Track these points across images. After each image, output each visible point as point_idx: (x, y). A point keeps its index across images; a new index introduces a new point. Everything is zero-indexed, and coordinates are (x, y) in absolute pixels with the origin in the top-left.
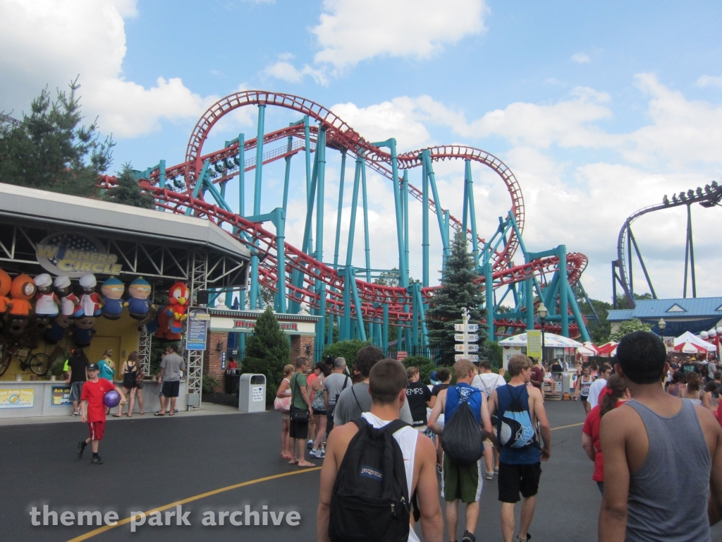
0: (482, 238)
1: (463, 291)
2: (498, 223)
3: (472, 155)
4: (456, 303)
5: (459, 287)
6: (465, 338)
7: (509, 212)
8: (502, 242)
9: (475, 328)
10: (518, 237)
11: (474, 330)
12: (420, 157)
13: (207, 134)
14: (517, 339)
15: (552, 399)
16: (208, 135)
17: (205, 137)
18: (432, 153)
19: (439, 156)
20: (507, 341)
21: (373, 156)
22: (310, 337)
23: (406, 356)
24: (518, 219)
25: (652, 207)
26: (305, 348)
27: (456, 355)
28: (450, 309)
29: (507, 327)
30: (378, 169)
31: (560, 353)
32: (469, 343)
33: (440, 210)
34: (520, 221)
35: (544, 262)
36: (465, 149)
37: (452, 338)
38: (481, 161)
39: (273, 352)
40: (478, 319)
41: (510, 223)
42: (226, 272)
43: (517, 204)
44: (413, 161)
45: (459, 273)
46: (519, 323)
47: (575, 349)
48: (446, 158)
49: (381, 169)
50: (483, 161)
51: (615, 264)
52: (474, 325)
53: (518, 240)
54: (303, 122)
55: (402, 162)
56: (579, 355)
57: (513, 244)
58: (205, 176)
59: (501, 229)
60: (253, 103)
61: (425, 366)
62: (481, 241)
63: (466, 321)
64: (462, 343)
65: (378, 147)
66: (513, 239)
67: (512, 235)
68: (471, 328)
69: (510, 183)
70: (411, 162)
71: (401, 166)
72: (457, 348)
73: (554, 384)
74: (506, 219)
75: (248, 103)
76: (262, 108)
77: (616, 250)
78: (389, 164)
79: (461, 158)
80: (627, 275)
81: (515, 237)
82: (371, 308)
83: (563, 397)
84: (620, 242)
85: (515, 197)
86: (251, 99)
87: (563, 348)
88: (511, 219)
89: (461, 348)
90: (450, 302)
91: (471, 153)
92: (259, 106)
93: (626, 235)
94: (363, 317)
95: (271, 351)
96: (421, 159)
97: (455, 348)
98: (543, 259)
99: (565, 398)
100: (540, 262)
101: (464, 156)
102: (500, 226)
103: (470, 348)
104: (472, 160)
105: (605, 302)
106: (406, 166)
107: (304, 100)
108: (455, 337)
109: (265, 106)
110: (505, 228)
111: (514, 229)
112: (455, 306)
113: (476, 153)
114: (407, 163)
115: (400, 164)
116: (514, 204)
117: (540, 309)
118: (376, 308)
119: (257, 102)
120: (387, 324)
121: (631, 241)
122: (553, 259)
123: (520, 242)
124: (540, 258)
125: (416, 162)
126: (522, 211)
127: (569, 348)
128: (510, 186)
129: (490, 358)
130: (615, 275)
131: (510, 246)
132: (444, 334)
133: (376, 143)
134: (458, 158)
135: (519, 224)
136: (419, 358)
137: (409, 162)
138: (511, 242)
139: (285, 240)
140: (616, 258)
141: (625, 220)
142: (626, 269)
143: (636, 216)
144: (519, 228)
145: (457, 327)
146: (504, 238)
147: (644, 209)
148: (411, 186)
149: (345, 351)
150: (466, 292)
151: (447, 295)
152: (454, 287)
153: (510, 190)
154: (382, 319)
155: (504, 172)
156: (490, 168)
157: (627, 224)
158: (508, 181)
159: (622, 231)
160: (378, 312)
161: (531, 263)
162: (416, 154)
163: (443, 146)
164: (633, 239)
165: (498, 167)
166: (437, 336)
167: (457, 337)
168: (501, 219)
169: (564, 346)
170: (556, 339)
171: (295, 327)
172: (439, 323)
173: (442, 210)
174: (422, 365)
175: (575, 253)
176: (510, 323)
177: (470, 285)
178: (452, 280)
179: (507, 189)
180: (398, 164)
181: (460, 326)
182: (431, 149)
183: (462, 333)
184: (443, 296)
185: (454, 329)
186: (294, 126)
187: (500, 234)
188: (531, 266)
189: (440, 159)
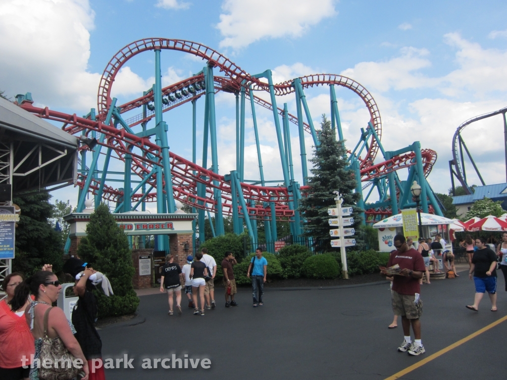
0: (348, 150)
1: (334, 177)
2: (361, 134)
3: (335, 81)
4: (328, 190)
5: (330, 175)
6: (340, 222)
7: (369, 123)
8: (365, 147)
9: (349, 210)
10: (377, 142)
11: (349, 214)
12: (293, 85)
13: (114, 77)
14: (390, 221)
15: (437, 278)
16: (116, 78)
17: (113, 80)
18: (302, 81)
19: (308, 84)
20: (380, 223)
21: (254, 86)
22: (188, 235)
23: (284, 246)
24: (376, 128)
25: (475, 118)
26: (183, 246)
27: (332, 241)
28: (323, 195)
29: (375, 215)
30: (264, 105)
31: (434, 230)
32: (345, 227)
33: (314, 131)
34: (378, 130)
35: (403, 157)
36: (328, 76)
37: (327, 224)
38: (342, 85)
39: (106, 255)
40: (352, 203)
41: (370, 132)
42: (42, 163)
43: (374, 117)
44: (288, 88)
45: (328, 160)
46: (385, 210)
47: (447, 225)
48: (314, 85)
49: (266, 104)
50: (344, 85)
51: (452, 163)
52: (348, 208)
53: (378, 145)
54: (203, 73)
55: (279, 90)
56: (452, 231)
57: (374, 148)
58: (114, 111)
59: (363, 137)
60: (150, 48)
61: (302, 254)
62: (348, 152)
63: (339, 205)
64: (337, 227)
65: (258, 79)
66: (374, 145)
67: (373, 141)
68: (345, 211)
69: (367, 100)
70: (286, 90)
71: (278, 93)
72: (332, 233)
73: (437, 262)
74: (367, 129)
75: (146, 49)
76: (158, 52)
77: (452, 152)
78: (268, 91)
79: (326, 84)
80: (461, 170)
81: (375, 143)
82: (261, 209)
83: (447, 275)
84: (454, 146)
85: (372, 111)
86: (148, 45)
87: (436, 226)
88: (371, 128)
89: (336, 232)
90: (322, 189)
91: (333, 80)
92: (155, 51)
93: (457, 140)
94: (250, 216)
95: (102, 254)
96: (294, 87)
97: (330, 233)
98: (401, 155)
99: (449, 276)
100: (399, 158)
101: (328, 83)
102: (362, 135)
103: (346, 232)
104: (335, 85)
105: (443, 194)
106: (282, 93)
107: (192, 43)
108: (329, 222)
109: (160, 51)
110: (366, 137)
111: (374, 136)
112: (328, 192)
113: (338, 79)
114: (282, 90)
115: (277, 91)
116: (372, 116)
117: (413, 187)
118: (266, 208)
119: (153, 48)
120: (275, 221)
121: (462, 145)
122: (409, 155)
123: (380, 147)
124: (398, 155)
125: (290, 89)
126: (379, 122)
127: (442, 225)
128: (367, 103)
129: (367, 241)
130: (452, 171)
131: (372, 150)
132: (318, 222)
133: (256, 75)
134: (324, 84)
135: (377, 133)
136: (295, 247)
137: (284, 90)
138: (372, 147)
139: (170, 150)
140: (452, 158)
141: (456, 130)
142: (460, 165)
143: (464, 125)
144: (378, 135)
145: (331, 211)
146: (367, 145)
147: (470, 120)
148: (290, 115)
149: (219, 246)
150: (337, 177)
151: (319, 182)
152: (325, 174)
153: (368, 106)
154: (270, 216)
155: (361, 92)
156: (350, 90)
157: (458, 133)
158: (366, 99)
159: (455, 138)
160: (267, 211)
161: (392, 160)
162: (290, 83)
163: (311, 76)
164: (463, 143)
165: (357, 88)
166: (313, 224)
167: (331, 222)
168: (362, 130)
169: (438, 224)
170: (428, 218)
171: (171, 226)
172: (314, 211)
173: (316, 131)
174: (298, 254)
175: (426, 149)
176: (378, 211)
177: (341, 171)
178: (323, 167)
179: (366, 105)
180: (275, 92)
181: (333, 211)
182: (301, 78)
183: (336, 217)
184: (315, 183)
185: (328, 214)
186: (197, 76)
187: (363, 142)
188: (391, 162)
189: (309, 86)
